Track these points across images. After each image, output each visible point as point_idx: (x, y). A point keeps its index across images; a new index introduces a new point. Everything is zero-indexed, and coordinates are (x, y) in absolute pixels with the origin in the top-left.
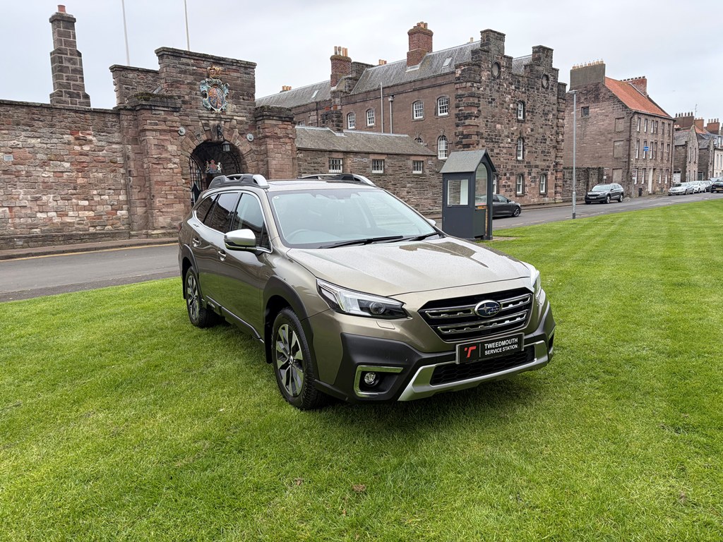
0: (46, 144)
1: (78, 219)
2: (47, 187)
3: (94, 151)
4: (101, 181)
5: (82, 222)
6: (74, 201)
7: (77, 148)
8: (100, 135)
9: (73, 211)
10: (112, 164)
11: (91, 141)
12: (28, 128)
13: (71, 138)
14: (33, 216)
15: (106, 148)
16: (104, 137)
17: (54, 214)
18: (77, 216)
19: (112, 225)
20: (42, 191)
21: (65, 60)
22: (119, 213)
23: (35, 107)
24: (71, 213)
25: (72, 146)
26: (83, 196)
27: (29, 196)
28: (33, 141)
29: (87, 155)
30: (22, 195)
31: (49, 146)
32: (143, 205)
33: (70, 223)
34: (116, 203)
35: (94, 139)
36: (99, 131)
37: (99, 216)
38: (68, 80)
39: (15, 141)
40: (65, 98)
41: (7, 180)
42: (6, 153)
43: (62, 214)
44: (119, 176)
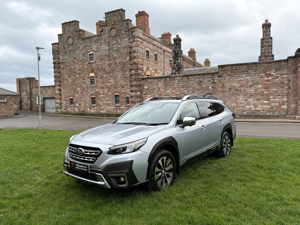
0: (253, 78)
1: (262, 109)
2: (251, 95)
3: (274, 79)
4: (275, 92)
5: (264, 110)
6: (261, 101)
7: (266, 79)
8: (277, 72)
9: (261, 105)
10: (282, 84)
11: (273, 75)
12: (246, 73)
13: (263, 74)
14: (244, 107)
15: (279, 77)
16: (279, 72)
17: (252, 106)
18: (262, 107)
19: (278, 112)
20: (249, 97)
21: (265, 42)
22: (283, 107)
23: (250, 64)
24: (259, 106)
25: (263, 78)
26: (265, 99)
27: (244, 99)
28: (248, 77)
29: (270, 81)
30: (241, 99)
31: (253, 79)
32: (295, 103)
33: (259, 110)
34: (281, 102)
35: (274, 74)
36: (277, 70)
37: (272, 108)
38: (265, 50)
39: (241, 78)
40: (263, 58)
41: (236, 93)
42: (237, 83)
43: (256, 106)
44: (285, 89)
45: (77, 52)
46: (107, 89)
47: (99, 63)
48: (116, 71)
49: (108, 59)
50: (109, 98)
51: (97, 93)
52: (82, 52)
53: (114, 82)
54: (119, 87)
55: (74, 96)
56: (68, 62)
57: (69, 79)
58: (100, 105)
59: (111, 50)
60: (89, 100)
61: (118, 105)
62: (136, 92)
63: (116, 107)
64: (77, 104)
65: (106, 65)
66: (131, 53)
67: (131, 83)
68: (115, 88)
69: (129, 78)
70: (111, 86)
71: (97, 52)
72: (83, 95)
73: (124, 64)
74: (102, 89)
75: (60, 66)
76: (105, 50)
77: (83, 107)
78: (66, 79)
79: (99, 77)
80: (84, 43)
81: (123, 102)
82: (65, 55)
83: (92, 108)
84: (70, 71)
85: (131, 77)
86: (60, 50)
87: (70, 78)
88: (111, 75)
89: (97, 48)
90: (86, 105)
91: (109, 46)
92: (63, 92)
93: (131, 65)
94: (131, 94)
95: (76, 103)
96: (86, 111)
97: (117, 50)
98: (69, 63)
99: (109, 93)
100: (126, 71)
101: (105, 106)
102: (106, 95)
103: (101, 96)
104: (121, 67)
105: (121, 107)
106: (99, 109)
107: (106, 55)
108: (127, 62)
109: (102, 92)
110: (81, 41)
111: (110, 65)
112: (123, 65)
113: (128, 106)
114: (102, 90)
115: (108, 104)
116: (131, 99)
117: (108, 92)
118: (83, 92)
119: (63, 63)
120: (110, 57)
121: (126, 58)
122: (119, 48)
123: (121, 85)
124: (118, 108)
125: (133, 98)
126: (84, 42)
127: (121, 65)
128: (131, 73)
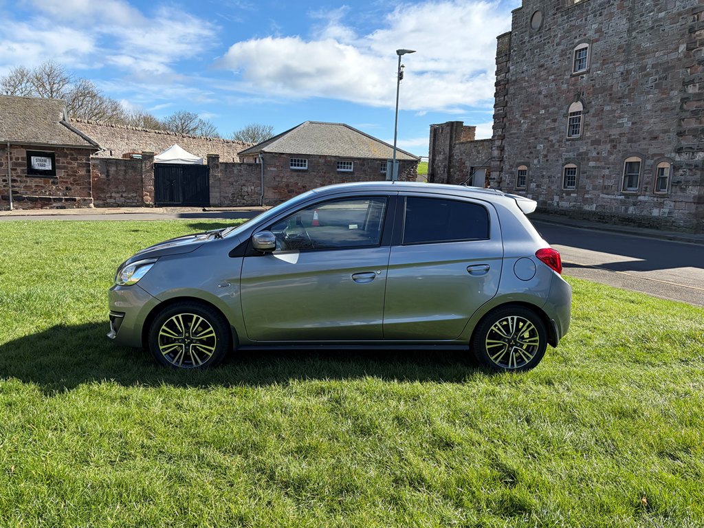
45: (548, 50)
46: (608, 146)
47: (598, 72)
48: (642, 93)
49: (622, 59)
50: (609, 172)
51: (582, 157)
52: (561, 47)
53: (630, 125)
54: (644, 139)
55: (527, 164)
56: (526, 79)
57: (522, 121)
58: (585, 188)
59: (635, 29)
60: (560, 175)
61: (632, 190)
62: (693, 153)
63: (627, 196)
64: (533, 185)
65: (616, 75)
66: (696, 29)
67: (680, 125)
68: (630, 141)
69: (678, 110)
70: (621, 135)
71: (597, 41)
72: (550, 162)
73: (668, 68)
74: (596, 146)
75: (507, 91)
76: (618, 33)
77: (544, 192)
78: (517, 123)
79: (592, 111)
80: (567, 22)
81: (647, 184)
82: (522, 61)
83: (565, 198)
84: (528, 101)
85: (685, 106)
86: (512, 51)
87: (525, 118)
88: (625, 105)
89: (598, 31)
90: (553, 188)
91: (630, 20)
92: (507, 153)
93: (689, 70)
94: (678, 158)
95: (531, 181)
96: (551, 202)
97: (652, 28)
98: (527, 81)
99: (612, 157)
100: (672, 90)
101: (596, 192)
102: (603, 163)
103: (592, 164)
104: (657, 77)
105: (641, 198)
106: (580, 199)
107: (619, 48)
108: (679, 59)
109: (594, 154)
110: (562, 16)
111: (626, 75)
112: (665, 70)
113: (663, 196)
114: (595, 148)
115: (605, 187)
116: (674, 175)
117: (610, 153)
118: (549, 154)
119: (515, 81)
120: (629, 53)
121: (677, 48)
122: (660, 20)
123: (651, 132)
124: (631, 200)
125: (681, 172)
126: (568, 18)
127: (657, 72)
128: (685, 96)
